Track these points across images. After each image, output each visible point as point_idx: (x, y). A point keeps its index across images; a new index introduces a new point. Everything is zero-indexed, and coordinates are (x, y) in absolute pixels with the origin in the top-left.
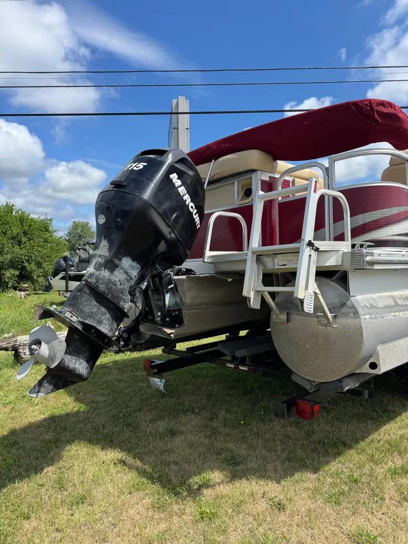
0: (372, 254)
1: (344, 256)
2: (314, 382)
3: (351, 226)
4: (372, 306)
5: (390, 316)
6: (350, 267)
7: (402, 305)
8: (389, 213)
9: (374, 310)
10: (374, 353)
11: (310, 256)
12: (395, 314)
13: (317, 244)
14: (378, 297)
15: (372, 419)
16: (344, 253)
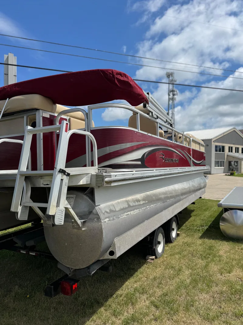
0: (110, 176)
1: (92, 177)
2: (72, 269)
3: (98, 156)
4: (111, 211)
5: (124, 216)
6: (95, 185)
7: (133, 206)
8: (125, 146)
9: (112, 214)
10: (112, 244)
11: (62, 180)
12: (127, 213)
13: (68, 170)
14: (116, 204)
15: (120, 277)
16: (92, 175)
